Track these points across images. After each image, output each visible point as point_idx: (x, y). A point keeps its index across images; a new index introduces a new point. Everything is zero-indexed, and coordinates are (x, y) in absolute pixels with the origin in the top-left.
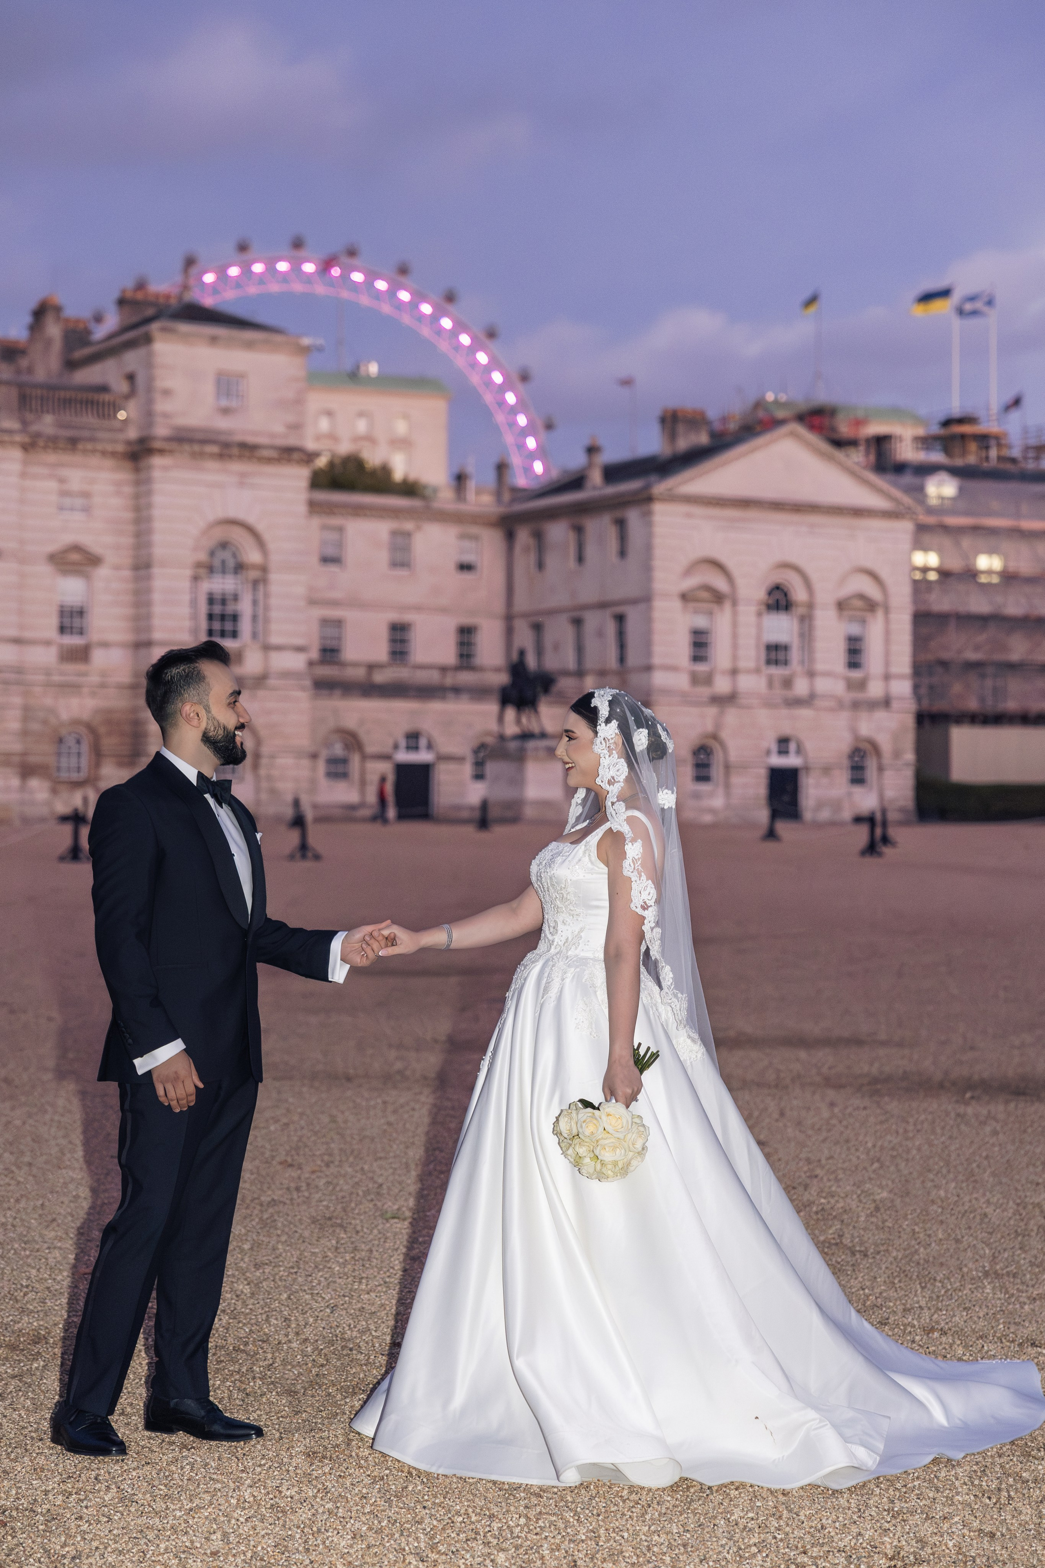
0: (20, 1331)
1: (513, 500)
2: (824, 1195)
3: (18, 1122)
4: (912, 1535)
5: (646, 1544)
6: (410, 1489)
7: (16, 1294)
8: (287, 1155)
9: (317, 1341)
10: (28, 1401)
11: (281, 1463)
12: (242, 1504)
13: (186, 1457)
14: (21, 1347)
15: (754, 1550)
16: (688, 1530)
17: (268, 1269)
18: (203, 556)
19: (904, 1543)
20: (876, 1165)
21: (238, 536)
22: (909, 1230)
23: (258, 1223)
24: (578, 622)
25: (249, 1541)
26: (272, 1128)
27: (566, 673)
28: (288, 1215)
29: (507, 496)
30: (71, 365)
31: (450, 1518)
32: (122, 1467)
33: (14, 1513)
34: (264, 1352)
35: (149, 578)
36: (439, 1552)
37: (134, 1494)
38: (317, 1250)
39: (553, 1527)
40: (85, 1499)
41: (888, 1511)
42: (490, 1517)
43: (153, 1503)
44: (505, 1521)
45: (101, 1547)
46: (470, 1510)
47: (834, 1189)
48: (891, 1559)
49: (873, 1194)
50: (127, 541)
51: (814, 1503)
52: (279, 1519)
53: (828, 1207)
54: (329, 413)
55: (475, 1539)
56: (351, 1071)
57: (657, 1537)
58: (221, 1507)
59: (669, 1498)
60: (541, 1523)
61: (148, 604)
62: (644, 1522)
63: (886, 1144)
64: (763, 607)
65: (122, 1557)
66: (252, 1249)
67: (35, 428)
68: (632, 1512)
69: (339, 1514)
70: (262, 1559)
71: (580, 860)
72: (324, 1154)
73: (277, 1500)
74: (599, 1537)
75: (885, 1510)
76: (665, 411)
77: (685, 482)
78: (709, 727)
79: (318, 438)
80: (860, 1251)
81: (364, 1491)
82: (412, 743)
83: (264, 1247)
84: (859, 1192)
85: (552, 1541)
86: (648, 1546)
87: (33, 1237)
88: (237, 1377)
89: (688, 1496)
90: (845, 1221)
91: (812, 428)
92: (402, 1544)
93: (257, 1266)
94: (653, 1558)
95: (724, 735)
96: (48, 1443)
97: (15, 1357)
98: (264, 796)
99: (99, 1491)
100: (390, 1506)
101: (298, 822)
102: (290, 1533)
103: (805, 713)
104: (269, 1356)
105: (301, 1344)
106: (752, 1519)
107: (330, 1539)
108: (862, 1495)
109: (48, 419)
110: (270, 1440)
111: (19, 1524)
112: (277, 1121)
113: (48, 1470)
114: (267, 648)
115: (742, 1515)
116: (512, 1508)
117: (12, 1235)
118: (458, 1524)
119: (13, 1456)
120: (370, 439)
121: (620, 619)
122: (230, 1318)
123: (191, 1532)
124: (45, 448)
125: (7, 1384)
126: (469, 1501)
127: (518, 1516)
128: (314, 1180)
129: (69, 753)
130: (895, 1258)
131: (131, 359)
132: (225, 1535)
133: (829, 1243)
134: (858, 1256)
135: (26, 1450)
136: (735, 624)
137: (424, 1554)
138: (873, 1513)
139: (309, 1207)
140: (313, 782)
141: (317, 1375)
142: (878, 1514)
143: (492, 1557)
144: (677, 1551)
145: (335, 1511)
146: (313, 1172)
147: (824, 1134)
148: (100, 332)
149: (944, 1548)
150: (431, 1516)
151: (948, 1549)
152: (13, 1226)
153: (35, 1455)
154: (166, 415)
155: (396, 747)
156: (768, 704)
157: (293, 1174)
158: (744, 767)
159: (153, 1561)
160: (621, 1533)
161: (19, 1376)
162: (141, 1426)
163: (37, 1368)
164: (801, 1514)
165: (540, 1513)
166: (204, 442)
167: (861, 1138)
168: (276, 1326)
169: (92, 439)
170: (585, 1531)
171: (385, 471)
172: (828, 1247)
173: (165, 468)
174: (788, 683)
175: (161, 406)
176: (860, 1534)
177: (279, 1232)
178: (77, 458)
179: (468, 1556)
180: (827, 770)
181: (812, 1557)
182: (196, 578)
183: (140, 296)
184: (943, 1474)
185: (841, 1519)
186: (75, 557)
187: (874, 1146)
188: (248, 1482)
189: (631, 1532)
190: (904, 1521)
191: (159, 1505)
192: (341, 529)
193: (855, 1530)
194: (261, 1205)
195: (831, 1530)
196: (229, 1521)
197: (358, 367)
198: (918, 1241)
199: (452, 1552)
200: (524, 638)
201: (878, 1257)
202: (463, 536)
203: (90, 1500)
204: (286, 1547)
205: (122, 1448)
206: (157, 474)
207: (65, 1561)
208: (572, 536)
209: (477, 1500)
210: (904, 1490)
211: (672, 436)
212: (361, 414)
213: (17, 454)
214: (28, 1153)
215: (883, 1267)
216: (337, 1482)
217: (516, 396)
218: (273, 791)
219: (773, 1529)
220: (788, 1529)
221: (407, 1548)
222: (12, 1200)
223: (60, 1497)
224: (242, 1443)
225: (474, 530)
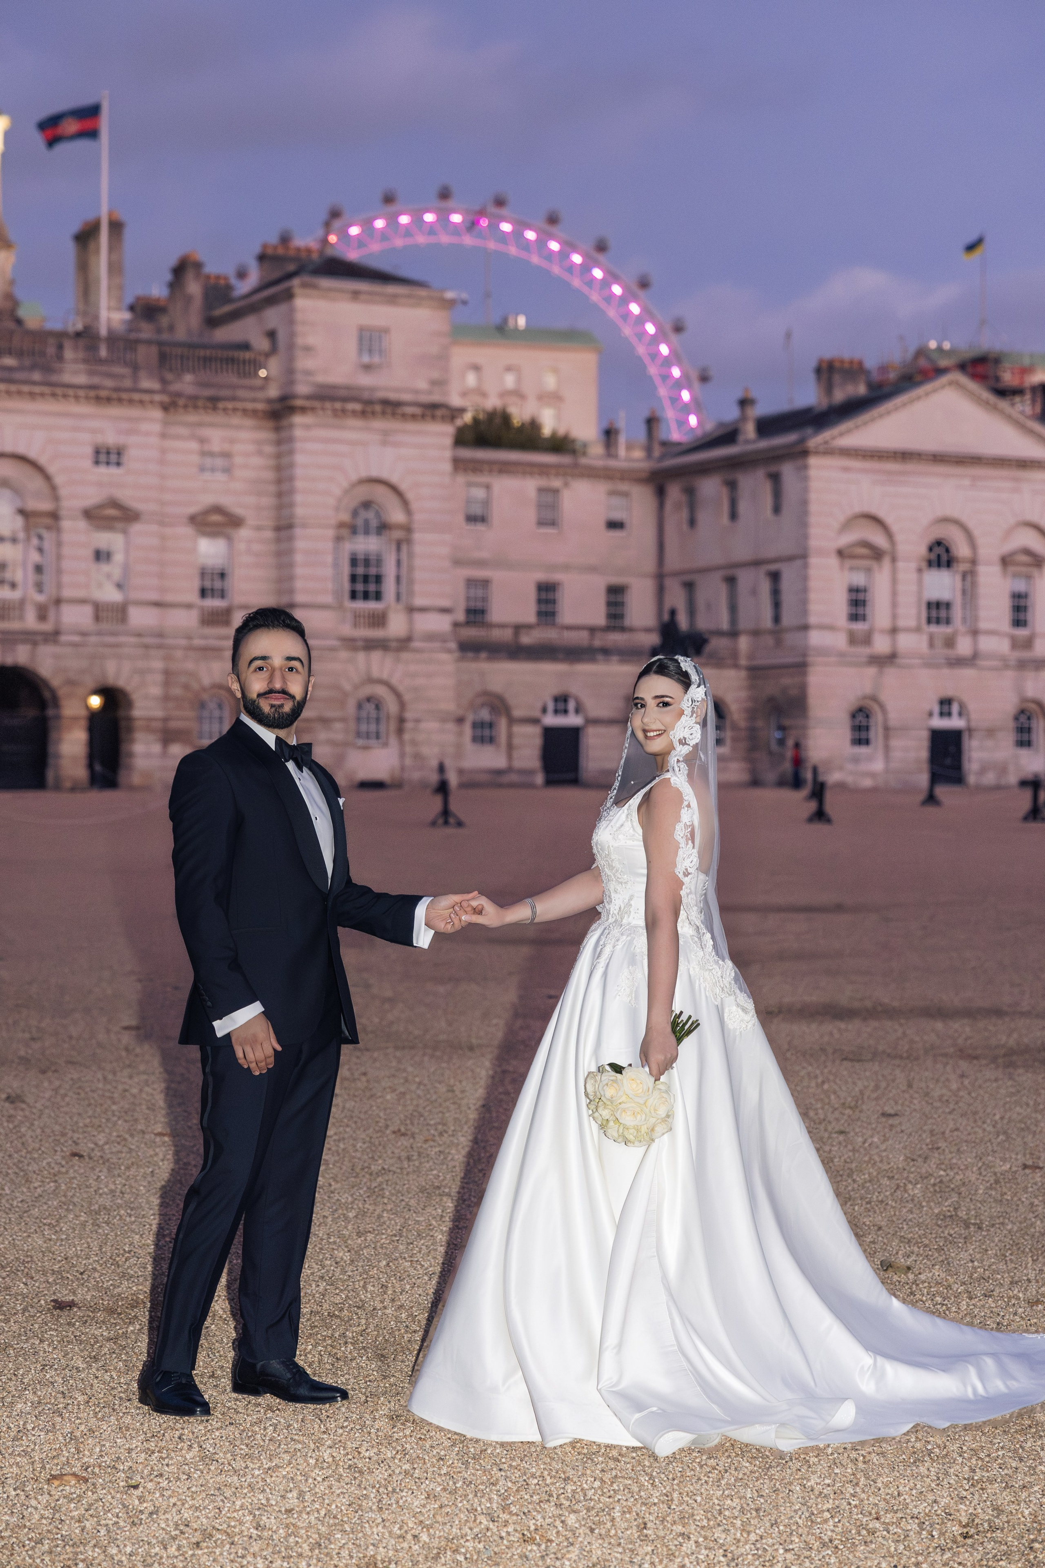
0: (119, 1295)
1: (663, 457)
2: (943, 1167)
3: (135, 1091)
4: (988, 1503)
5: (718, 1508)
6: (489, 1451)
7: (117, 1259)
8: (402, 1123)
9: (412, 1307)
10: (121, 1363)
11: (364, 1426)
12: (320, 1463)
13: (270, 1419)
14: (119, 1310)
15: (827, 1515)
16: (762, 1496)
17: (370, 1237)
18: (346, 517)
19: (980, 1511)
20: (1002, 1137)
21: (381, 494)
22: (1027, 1202)
23: (365, 1191)
24: (731, 581)
25: (324, 1499)
26: (388, 1097)
27: (720, 633)
28: (396, 1184)
29: (657, 452)
30: (212, 322)
31: (525, 1480)
32: (205, 1427)
33: (97, 1470)
34: (359, 1318)
35: (291, 539)
36: (510, 1513)
37: (215, 1453)
38: (422, 1219)
39: (626, 1491)
40: (167, 1457)
41: (968, 1480)
42: (565, 1480)
43: (233, 1462)
44: (579, 1484)
45: (179, 1503)
46: (546, 1473)
47: (954, 1161)
48: (964, 1527)
49: (994, 1166)
50: (268, 501)
51: (893, 1471)
52: (355, 1478)
53: (945, 1179)
54: (477, 368)
55: (548, 1501)
56: (474, 1041)
57: (729, 1502)
58: (299, 1467)
59: (747, 1464)
60: (615, 1487)
61: (291, 565)
62: (718, 1486)
63: (1015, 1116)
64: (924, 565)
65: (198, 1514)
66: (356, 1217)
67: (176, 387)
68: (709, 1477)
69: (416, 1475)
70: (335, 1517)
71: (622, 825)
72: (439, 1123)
73: (355, 1460)
74: (672, 1500)
75: (965, 1479)
76: (821, 362)
77: (841, 434)
78: (867, 688)
79: (464, 394)
80: (974, 1224)
81: (443, 1453)
82: (561, 706)
83: (369, 1215)
84: (980, 1164)
85: (625, 1503)
86: (720, 1510)
87: (140, 1203)
88: (329, 1342)
89: (767, 1462)
90: (963, 1194)
91: (975, 377)
92: (475, 1505)
93: (359, 1234)
94: (724, 1521)
95: (884, 697)
96: (136, 1402)
97: (112, 1321)
98: (408, 762)
99: (181, 1450)
100: (467, 1468)
101: (443, 788)
102: (365, 1492)
103: (968, 673)
104: (363, 1321)
105: (396, 1310)
106: (829, 1485)
107: (404, 1499)
108: (944, 1464)
109: (189, 378)
110: (355, 1403)
111: (101, 1480)
112: (393, 1090)
113: (133, 1429)
114: (411, 610)
115: (818, 1481)
116: (588, 1472)
117: (119, 1201)
118: (533, 1486)
119: (100, 1415)
120: (518, 394)
121: (775, 577)
122: (327, 1284)
123: (268, 1490)
124: (185, 407)
125: (101, 1347)
126: (545, 1464)
127: (593, 1479)
128: (426, 1149)
129: (211, 718)
130: (1010, 1231)
131: (272, 316)
132: (301, 1494)
133: (945, 1216)
134: (972, 1228)
135: (114, 1410)
136: (894, 581)
137: (496, 1515)
138: (952, 1481)
139: (418, 1176)
140: (459, 746)
141: (409, 1341)
142: (957, 1482)
143: (563, 1518)
144: (749, 1515)
145: (412, 1472)
146: (426, 1141)
147: (952, 1106)
148: (242, 288)
149: (1020, 1516)
150: (506, 1477)
151: (1024, 1517)
152: (122, 1193)
153: (121, 1414)
154: (308, 373)
155: (544, 710)
156: (929, 664)
157: (405, 1143)
158: (904, 728)
159: (228, 1518)
160: (694, 1497)
161: (114, 1339)
162: (229, 1389)
163: (132, 1332)
164: (879, 1481)
165: (616, 1476)
166: (345, 400)
167: (989, 1110)
168: (372, 1292)
169: (234, 399)
170: (658, 1494)
171: (534, 425)
172: (942, 1220)
173: (307, 427)
174: (950, 642)
175: (303, 363)
176: (935, 1501)
177: (386, 1201)
178: (218, 418)
179: (539, 1517)
180: (991, 732)
181: (884, 1523)
182: (339, 539)
183: (281, 251)
184: (1029, 1444)
185: (918, 1486)
186: (216, 518)
187: (1002, 1118)
188: (329, 1443)
189: (704, 1496)
190: (982, 1489)
191: (239, 1464)
192: (488, 487)
193: (931, 1497)
194: (371, 1174)
195: (906, 1497)
196: (306, 1480)
197: (505, 320)
198: (1036, 1214)
199: (524, 1513)
200: (676, 598)
201: (992, 1230)
202: (612, 493)
203: (172, 1458)
204: (360, 1506)
205: (206, 1409)
206: (298, 433)
207: (143, 1516)
208: (725, 492)
209: (554, 1463)
210: (987, 1459)
211: (829, 389)
212: (509, 369)
213: (157, 414)
214: (143, 1121)
215: (996, 1239)
216: (417, 1444)
217: (669, 348)
218: (417, 756)
219: (848, 1495)
220: (863, 1496)
221: (479, 1509)
222: (123, 1168)
223: (143, 1455)
224: (328, 1405)
225: (624, 487)
